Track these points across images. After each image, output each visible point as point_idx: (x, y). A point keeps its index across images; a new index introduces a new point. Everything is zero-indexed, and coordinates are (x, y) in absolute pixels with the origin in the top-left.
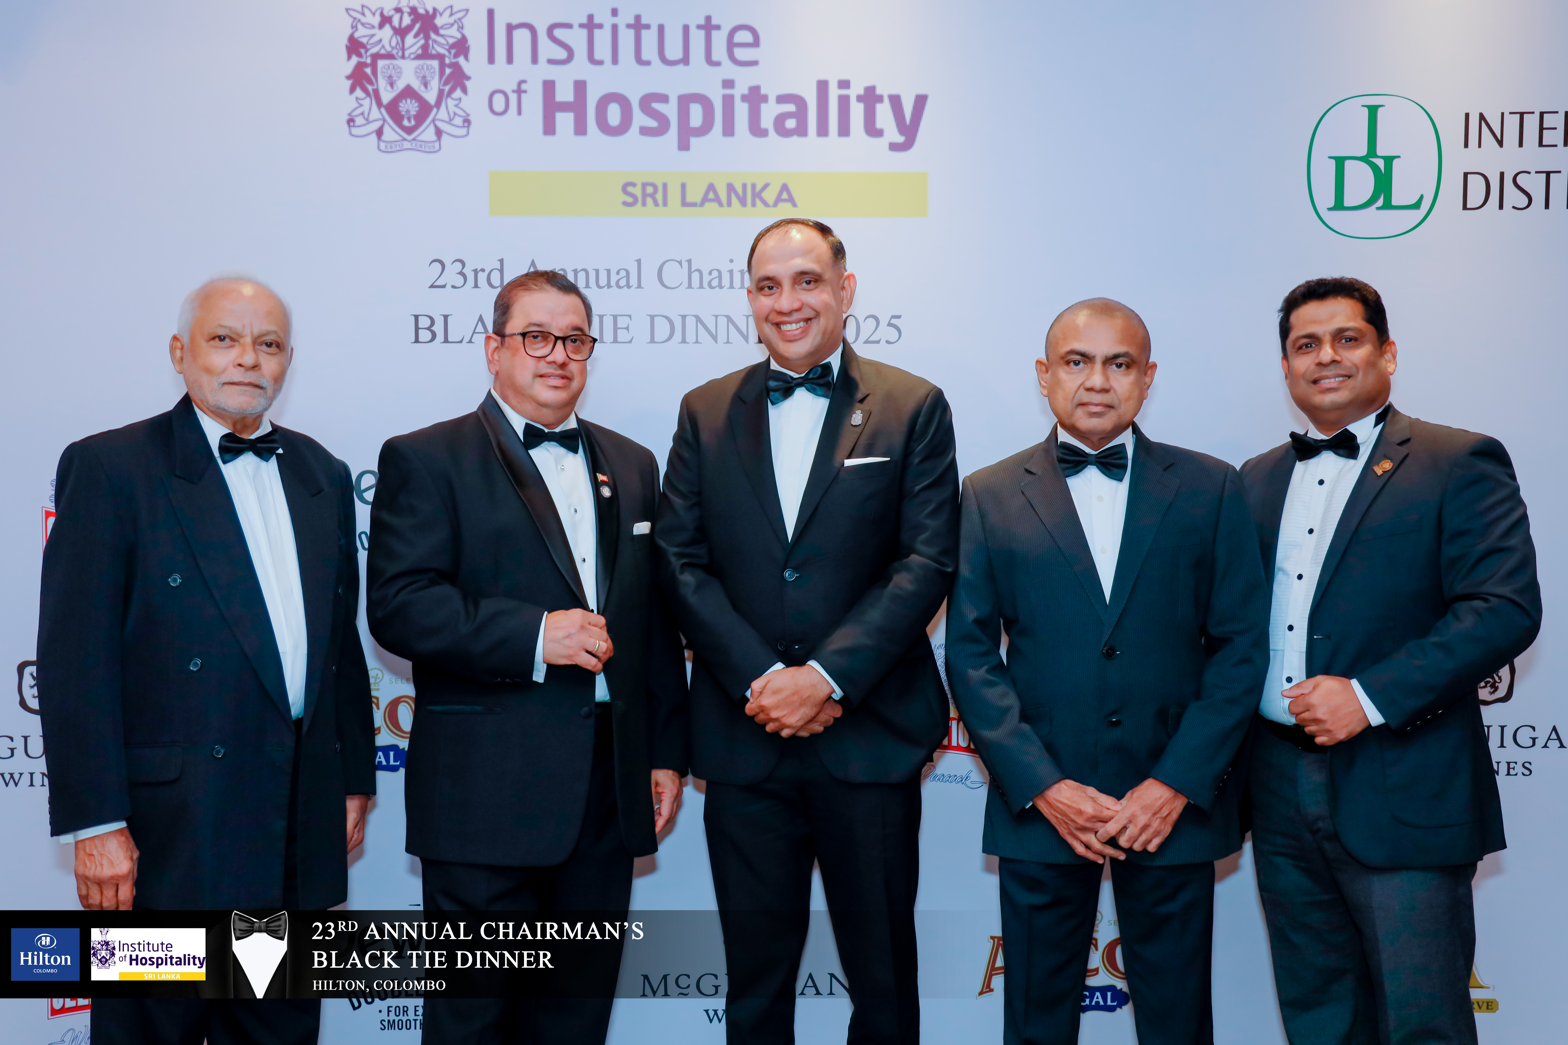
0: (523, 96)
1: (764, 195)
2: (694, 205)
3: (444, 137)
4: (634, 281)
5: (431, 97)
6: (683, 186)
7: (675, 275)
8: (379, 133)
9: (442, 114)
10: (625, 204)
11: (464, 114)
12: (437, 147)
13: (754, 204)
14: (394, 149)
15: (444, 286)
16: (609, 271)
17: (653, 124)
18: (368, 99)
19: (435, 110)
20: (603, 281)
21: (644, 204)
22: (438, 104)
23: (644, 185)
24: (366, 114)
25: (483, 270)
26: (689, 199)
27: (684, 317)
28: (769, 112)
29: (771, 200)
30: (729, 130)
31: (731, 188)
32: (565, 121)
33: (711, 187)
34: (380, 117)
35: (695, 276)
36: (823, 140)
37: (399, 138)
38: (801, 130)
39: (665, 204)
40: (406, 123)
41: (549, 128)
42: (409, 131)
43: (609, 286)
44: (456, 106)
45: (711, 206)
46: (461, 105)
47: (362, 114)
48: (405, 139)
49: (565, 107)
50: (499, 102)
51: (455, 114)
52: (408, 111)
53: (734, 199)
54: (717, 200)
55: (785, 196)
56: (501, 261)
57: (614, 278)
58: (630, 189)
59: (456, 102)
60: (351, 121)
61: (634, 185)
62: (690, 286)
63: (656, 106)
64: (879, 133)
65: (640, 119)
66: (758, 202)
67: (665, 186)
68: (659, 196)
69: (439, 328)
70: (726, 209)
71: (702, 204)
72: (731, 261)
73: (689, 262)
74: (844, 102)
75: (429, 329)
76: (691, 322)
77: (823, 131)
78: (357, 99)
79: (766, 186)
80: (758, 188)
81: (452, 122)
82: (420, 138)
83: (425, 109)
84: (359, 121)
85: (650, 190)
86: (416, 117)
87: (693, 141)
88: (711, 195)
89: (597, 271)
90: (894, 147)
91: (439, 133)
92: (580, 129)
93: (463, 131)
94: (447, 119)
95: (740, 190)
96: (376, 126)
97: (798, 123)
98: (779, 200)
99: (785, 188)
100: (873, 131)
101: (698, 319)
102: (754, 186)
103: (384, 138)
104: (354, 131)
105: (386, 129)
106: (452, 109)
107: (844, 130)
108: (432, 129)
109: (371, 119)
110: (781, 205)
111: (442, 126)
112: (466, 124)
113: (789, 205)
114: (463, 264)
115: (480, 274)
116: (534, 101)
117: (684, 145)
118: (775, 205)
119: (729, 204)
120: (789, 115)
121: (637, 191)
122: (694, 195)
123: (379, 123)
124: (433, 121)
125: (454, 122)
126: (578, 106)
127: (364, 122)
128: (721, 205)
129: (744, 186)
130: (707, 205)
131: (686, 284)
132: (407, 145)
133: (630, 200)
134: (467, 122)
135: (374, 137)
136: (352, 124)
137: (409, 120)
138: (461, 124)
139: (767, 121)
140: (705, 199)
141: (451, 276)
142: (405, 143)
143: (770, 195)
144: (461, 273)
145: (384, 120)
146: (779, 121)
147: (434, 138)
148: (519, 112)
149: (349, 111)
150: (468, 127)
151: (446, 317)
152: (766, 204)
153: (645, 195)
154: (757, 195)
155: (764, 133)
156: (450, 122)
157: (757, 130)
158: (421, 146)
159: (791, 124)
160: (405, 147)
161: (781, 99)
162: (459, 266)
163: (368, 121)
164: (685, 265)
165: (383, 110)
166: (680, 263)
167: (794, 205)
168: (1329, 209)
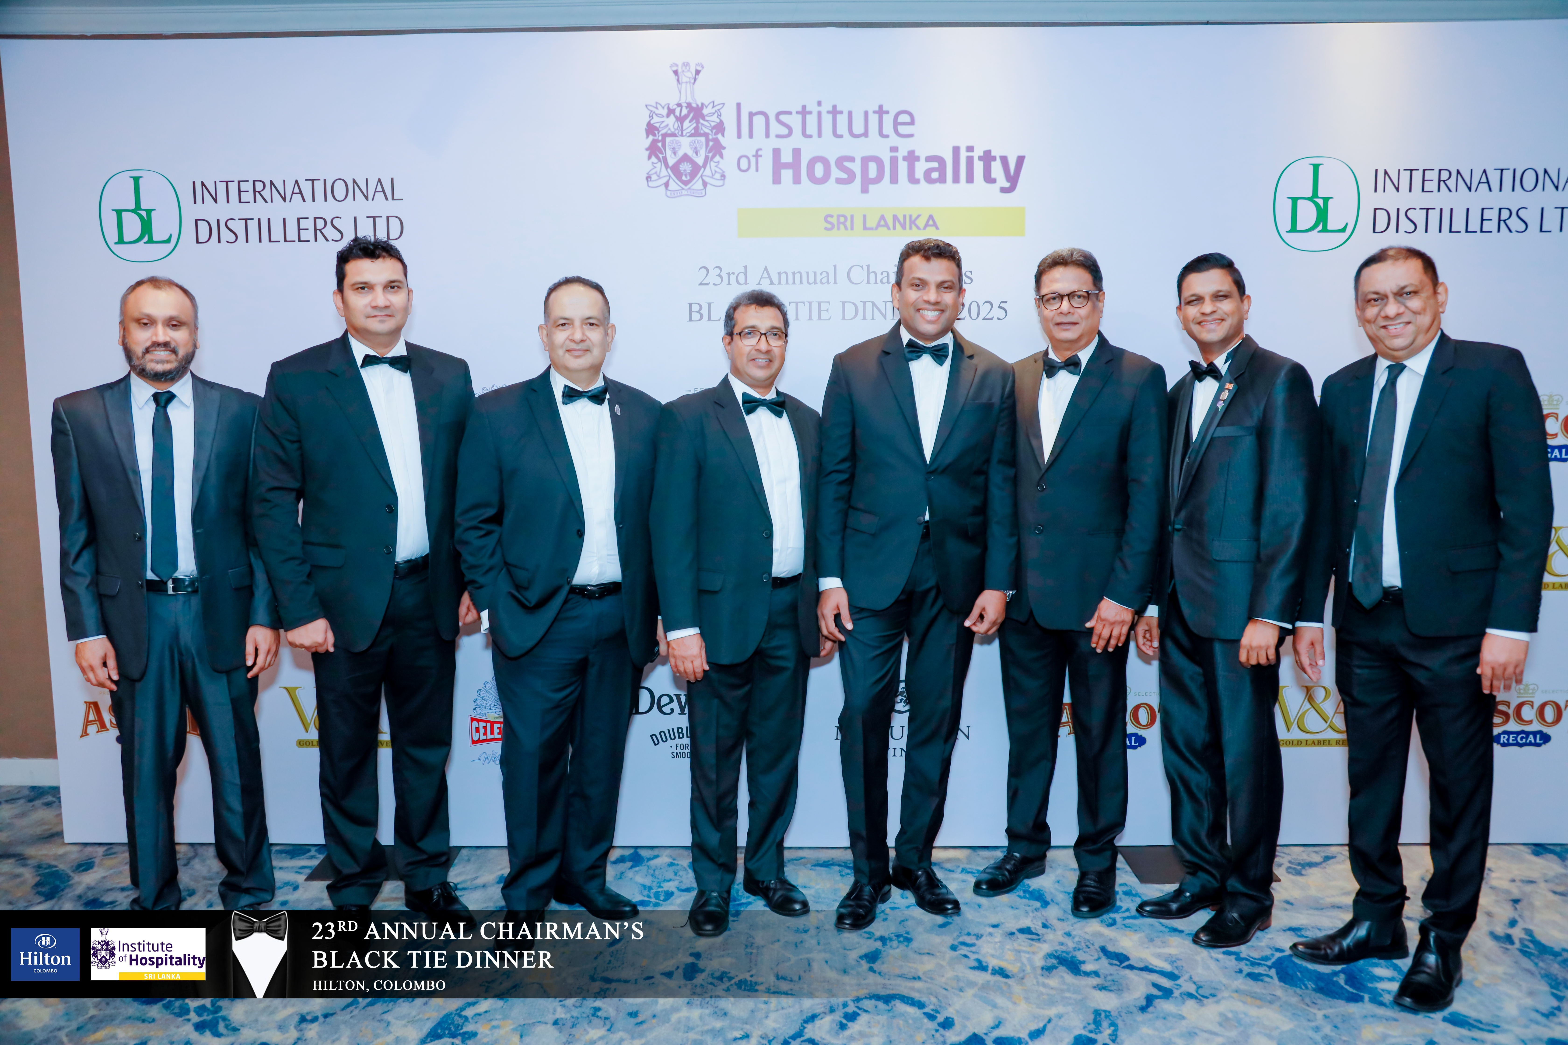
0: (760, 159)
1: (917, 222)
2: (871, 229)
3: (708, 186)
4: (831, 279)
5: (700, 161)
6: (864, 217)
7: (858, 275)
8: (667, 185)
9: (707, 172)
10: (826, 229)
11: (721, 172)
12: (704, 194)
13: (910, 228)
14: (676, 195)
15: (708, 284)
16: (815, 273)
17: (845, 176)
18: (660, 163)
19: (702, 169)
20: (812, 280)
21: (838, 229)
22: (705, 165)
23: (839, 216)
24: (658, 173)
25: (733, 273)
26: (868, 225)
27: (864, 303)
28: (921, 168)
29: (922, 226)
30: (894, 180)
31: (895, 218)
32: (787, 175)
33: (883, 217)
34: (667, 174)
35: (872, 276)
36: (956, 185)
37: (679, 188)
38: (942, 180)
39: (852, 229)
40: (684, 178)
41: (777, 180)
42: (685, 183)
43: (815, 282)
44: (716, 166)
45: (883, 230)
46: (719, 166)
47: (656, 173)
48: (683, 189)
49: (787, 166)
50: (744, 164)
51: (715, 172)
52: (685, 170)
53: (897, 224)
54: (887, 225)
55: (931, 223)
56: (745, 267)
57: (819, 278)
58: (829, 219)
59: (716, 164)
60: (648, 178)
61: (832, 216)
62: (868, 282)
63: (846, 164)
64: (993, 181)
65: (836, 173)
66: (913, 226)
67: (852, 217)
68: (848, 224)
69: (705, 311)
70: (892, 231)
71: (876, 228)
73: (868, 266)
74: (970, 160)
75: (698, 312)
76: (869, 306)
77: (956, 179)
78: (652, 163)
79: (919, 216)
80: (913, 218)
82: (692, 188)
83: (696, 169)
84: (654, 177)
85: (842, 219)
86: (690, 174)
87: (871, 187)
88: (883, 223)
89: (808, 273)
90: (1003, 190)
91: (705, 184)
92: (797, 180)
93: (721, 183)
94: (710, 175)
95: (902, 218)
96: (664, 180)
97: (940, 175)
98: (927, 225)
99: (931, 217)
100: (989, 179)
101: (874, 304)
102: (910, 216)
103: (670, 188)
104: (651, 184)
105: (671, 182)
106: (713, 168)
107: (970, 179)
108: (700, 181)
109: (661, 176)
110: (928, 228)
111: (707, 179)
113: (934, 228)
114: (721, 270)
115: (732, 276)
116: (767, 162)
117: (865, 190)
118: (925, 228)
119: (894, 228)
120: (934, 169)
121: (834, 220)
122: (872, 222)
123: (667, 179)
124: (701, 176)
125: (715, 177)
126: (795, 165)
127: (657, 178)
128: (889, 229)
129: (904, 216)
130: (880, 229)
131: (866, 281)
132: (684, 192)
133: (829, 226)
134: (723, 177)
135: (663, 187)
137: (686, 176)
138: (719, 178)
139: (919, 173)
140: (879, 225)
141: (713, 277)
142: (683, 191)
143: (921, 222)
144: (719, 275)
145: (670, 177)
146: (928, 173)
147: (702, 187)
148: (757, 170)
149: (647, 171)
150: (724, 180)
151: (709, 304)
152: (918, 228)
153: (839, 223)
154: (913, 222)
155: (917, 181)
156: (712, 177)
157: (913, 180)
158: (694, 193)
159: (935, 175)
160: (684, 194)
161: (929, 159)
162: (718, 270)
163: (660, 178)
164: (865, 268)
165: (669, 170)
166: (862, 267)
167: (937, 228)
168: (1288, 232)
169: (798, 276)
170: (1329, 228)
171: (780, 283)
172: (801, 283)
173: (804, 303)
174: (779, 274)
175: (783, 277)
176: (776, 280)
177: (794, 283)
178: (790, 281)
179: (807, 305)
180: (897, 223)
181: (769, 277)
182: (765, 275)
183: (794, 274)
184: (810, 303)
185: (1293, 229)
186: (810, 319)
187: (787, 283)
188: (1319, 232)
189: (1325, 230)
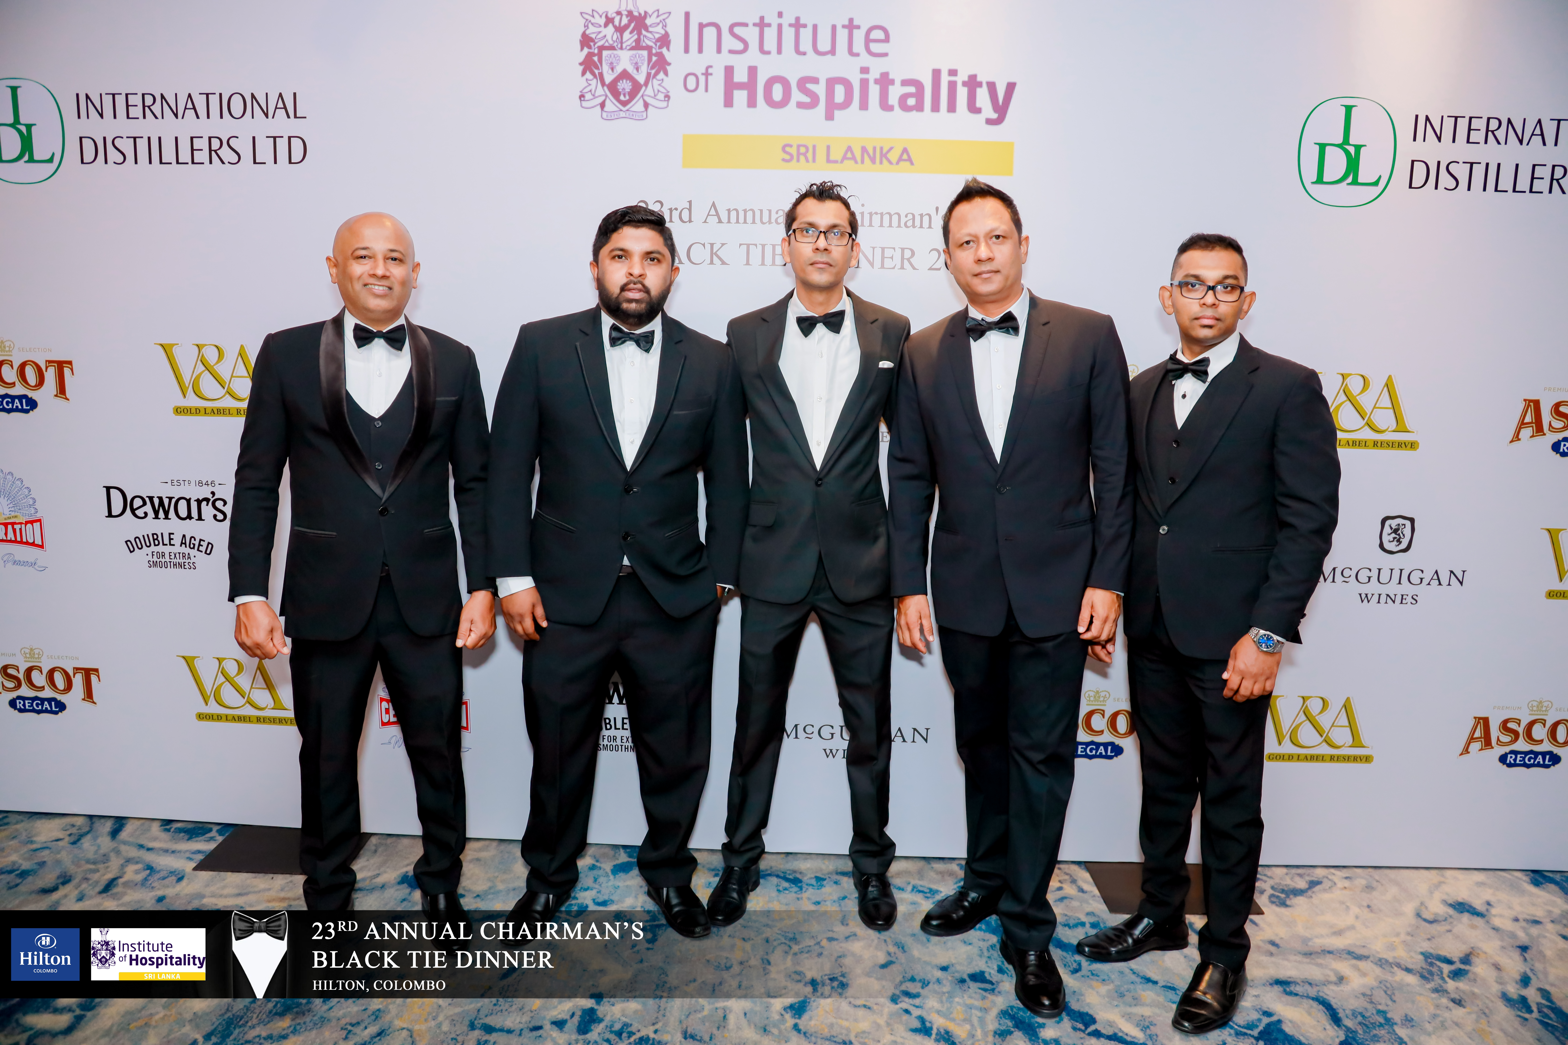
0: (710, 77)
1: (889, 156)
2: (836, 162)
3: (650, 108)
5: (641, 78)
6: (828, 147)
8: (603, 105)
9: (649, 91)
10: (784, 160)
11: (665, 91)
12: (645, 116)
13: (881, 163)
14: (613, 118)
16: (770, 211)
17: (806, 99)
18: (595, 80)
19: (644, 88)
20: (766, 219)
21: (798, 160)
22: (646, 83)
23: (799, 146)
24: (593, 92)
25: (676, 209)
26: (832, 158)
28: (895, 93)
29: (894, 160)
30: (864, 106)
31: (864, 149)
32: (740, 97)
33: (849, 149)
34: (604, 93)
36: (935, 114)
37: (617, 109)
38: (919, 107)
39: (814, 161)
40: (622, 98)
41: (728, 102)
42: (624, 104)
43: (770, 222)
44: (660, 85)
45: (849, 163)
46: (663, 84)
47: (590, 91)
48: (621, 110)
49: (740, 86)
50: (691, 82)
51: (659, 91)
52: (624, 89)
54: (854, 158)
55: (905, 156)
56: (690, 202)
57: (774, 216)
58: (788, 149)
59: (660, 82)
60: (582, 97)
61: (791, 146)
63: (810, 86)
64: (978, 111)
65: (797, 96)
66: (884, 160)
67: (814, 147)
68: (810, 155)
70: (860, 163)
71: (842, 162)
72: (863, 205)
74: (952, 86)
77: (936, 108)
78: (587, 80)
79: (891, 149)
80: (885, 151)
81: (657, 97)
82: (631, 109)
83: (636, 87)
84: (588, 96)
85: (803, 150)
86: (629, 93)
87: (837, 113)
88: (849, 155)
89: (761, 211)
90: (989, 122)
91: (646, 105)
92: (752, 103)
93: (664, 104)
94: (652, 95)
95: (871, 152)
96: (600, 100)
97: (917, 101)
98: (900, 159)
99: (905, 150)
100: (973, 108)
102: (882, 148)
103: (606, 109)
104: (584, 104)
105: (608, 102)
106: (657, 87)
107: (952, 108)
108: (641, 102)
110: (902, 163)
111: (649, 100)
112: (667, 99)
113: (908, 163)
115: (674, 212)
116: (718, 82)
117: (829, 117)
118: (898, 163)
119: (863, 162)
120: (910, 95)
121: (793, 151)
122: (836, 155)
123: (603, 98)
124: (642, 96)
126: (750, 86)
127: (591, 97)
128: (856, 162)
129: (875, 148)
130: (846, 162)
132: (622, 114)
133: (788, 157)
134: (667, 97)
135: (599, 108)
136: (582, 99)
137: (624, 95)
138: (663, 98)
139: (893, 100)
140: (845, 158)
143: (894, 156)
145: (606, 96)
146: (903, 99)
147: (643, 109)
148: (707, 91)
149: (581, 89)
150: (668, 101)
152: (891, 163)
153: (799, 154)
154: (884, 155)
155: (890, 108)
156: (654, 97)
157: (885, 106)
158: (633, 115)
159: (911, 102)
160: (621, 116)
161: (905, 83)
163: (594, 97)
165: (605, 88)
167: (912, 164)
168: (1313, 183)
169: (750, 215)
170: (1360, 181)
171: (729, 222)
172: (754, 222)
173: (756, 245)
174: (729, 211)
175: (734, 214)
176: (724, 218)
177: (745, 222)
178: (741, 220)
179: (760, 247)
180: (866, 156)
181: (717, 214)
182: (713, 212)
183: (745, 211)
184: (763, 246)
185: (1320, 180)
186: (763, 264)
187: (738, 222)
188: (1348, 184)
189: (1355, 182)
